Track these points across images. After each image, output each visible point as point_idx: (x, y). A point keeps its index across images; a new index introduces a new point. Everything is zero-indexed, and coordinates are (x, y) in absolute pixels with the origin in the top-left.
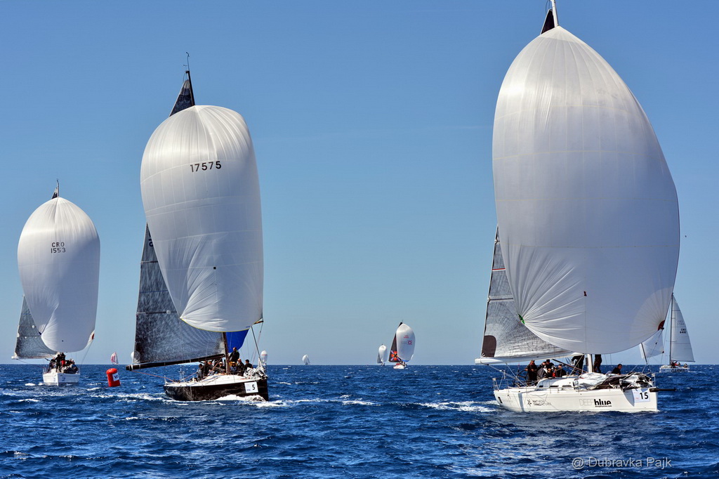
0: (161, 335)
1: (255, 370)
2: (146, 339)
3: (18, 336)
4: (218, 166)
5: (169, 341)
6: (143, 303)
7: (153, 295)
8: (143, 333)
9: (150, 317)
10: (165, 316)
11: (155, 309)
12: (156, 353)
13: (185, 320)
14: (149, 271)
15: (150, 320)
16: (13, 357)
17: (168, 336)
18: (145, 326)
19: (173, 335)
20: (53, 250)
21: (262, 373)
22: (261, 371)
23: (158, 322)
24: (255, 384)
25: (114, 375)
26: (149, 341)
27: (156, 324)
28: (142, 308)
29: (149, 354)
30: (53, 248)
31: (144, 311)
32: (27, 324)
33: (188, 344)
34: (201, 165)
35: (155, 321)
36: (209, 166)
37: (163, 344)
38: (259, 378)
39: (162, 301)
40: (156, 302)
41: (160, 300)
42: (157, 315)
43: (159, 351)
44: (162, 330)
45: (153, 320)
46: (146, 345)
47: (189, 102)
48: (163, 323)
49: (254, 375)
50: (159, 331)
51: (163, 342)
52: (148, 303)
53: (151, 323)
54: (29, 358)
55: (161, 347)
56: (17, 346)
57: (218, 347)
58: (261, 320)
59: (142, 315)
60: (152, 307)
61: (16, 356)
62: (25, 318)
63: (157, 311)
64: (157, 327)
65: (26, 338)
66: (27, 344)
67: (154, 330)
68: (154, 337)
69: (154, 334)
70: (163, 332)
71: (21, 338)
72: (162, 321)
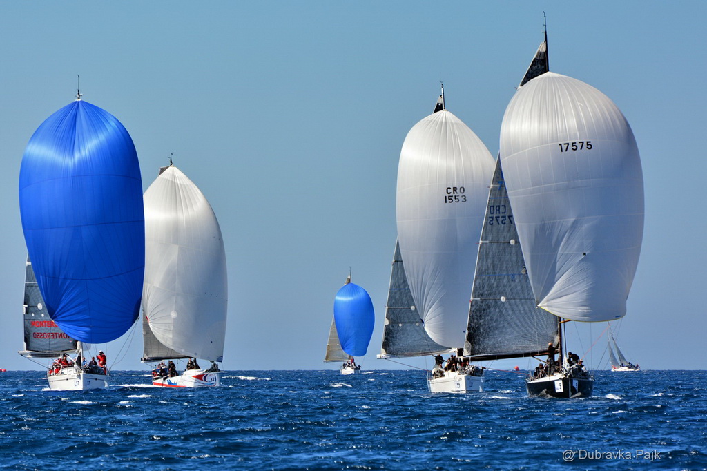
0: (494, 324)
2: (479, 329)
3: (387, 322)
4: (589, 147)
5: (502, 332)
6: (478, 287)
7: (489, 279)
8: (476, 321)
9: (484, 303)
10: (499, 302)
11: (490, 294)
12: (488, 344)
14: (486, 252)
15: (483, 307)
16: (379, 356)
18: (478, 313)
19: (506, 325)
20: (449, 199)
23: (492, 310)
24: (561, 382)
26: (481, 330)
27: (490, 312)
28: (477, 294)
29: (480, 345)
30: (447, 195)
31: (478, 296)
32: (402, 304)
34: (570, 145)
35: (489, 308)
36: (579, 146)
37: (496, 334)
39: (498, 286)
40: (491, 287)
41: (495, 285)
42: (491, 301)
43: (490, 343)
44: (495, 318)
45: (487, 307)
46: (477, 335)
47: (543, 67)
48: (497, 310)
50: (492, 320)
51: (496, 332)
52: (483, 288)
53: (484, 310)
54: (406, 356)
55: (494, 338)
56: (385, 339)
59: (476, 301)
60: (486, 292)
61: (384, 354)
62: (398, 295)
63: (492, 297)
64: (491, 315)
65: (400, 325)
66: (403, 334)
67: (487, 318)
68: (487, 326)
69: (486, 323)
70: (497, 320)
71: (393, 327)
72: (495, 309)
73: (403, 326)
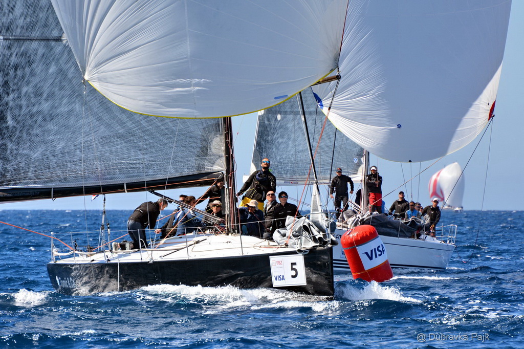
0: (45, 106)
1: (304, 221)
5: (67, 127)
9: (15, 50)
10: (58, 49)
11: (31, 26)
12: (28, 157)
13: (96, 85)
15: (14, 60)
17: (63, 109)
19: (77, 107)
21: (321, 229)
22: (317, 224)
23: (38, 68)
24: (300, 259)
25: (361, 250)
26: (10, 122)
27: (32, 74)
33: (121, 137)
35: (30, 63)
37: (49, 131)
38: (311, 244)
42: (35, 44)
43: (36, 155)
44: (46, 90)
45: (23, 61)
48: (53, 69)
49: (297, 235)
50: (38, 94)
51: (51, 126)
53: (16, 68)
57: (204, 151)
58: (335, 73)
60: (21, 22)
63: (36, 34)
64: (35, 80)
65: (279, 117)
66: (282, 136)
67: (24, 90)
68: (24, 110)
69: (24, 102)
70: (51, 96)
71: (269, 120)
72: (48, 65)
73: (282, 119)
